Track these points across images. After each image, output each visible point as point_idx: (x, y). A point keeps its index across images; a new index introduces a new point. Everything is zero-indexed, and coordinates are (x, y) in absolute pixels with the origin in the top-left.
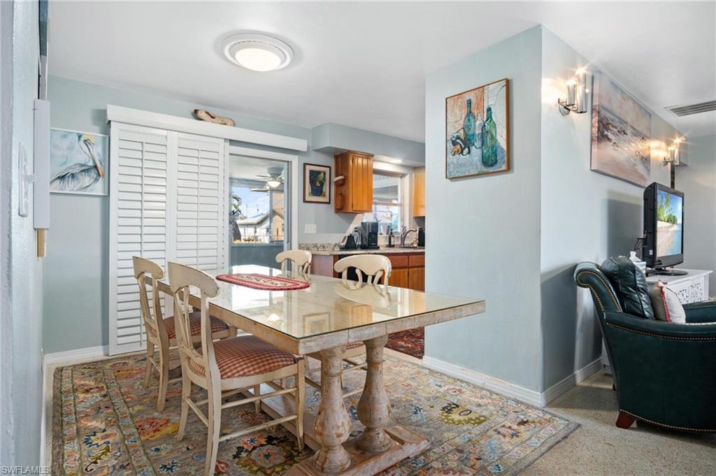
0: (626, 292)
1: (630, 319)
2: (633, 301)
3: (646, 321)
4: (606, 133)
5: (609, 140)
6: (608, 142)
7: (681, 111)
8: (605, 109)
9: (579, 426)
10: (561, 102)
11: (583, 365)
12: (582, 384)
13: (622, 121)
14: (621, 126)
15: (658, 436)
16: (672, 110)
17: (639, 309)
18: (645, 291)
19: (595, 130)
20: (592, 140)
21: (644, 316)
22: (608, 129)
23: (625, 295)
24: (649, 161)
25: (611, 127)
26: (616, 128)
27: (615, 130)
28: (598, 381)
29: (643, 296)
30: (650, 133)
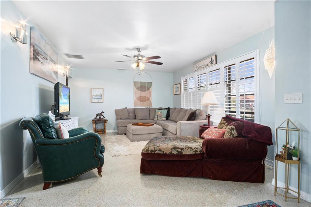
0: (45, 129)
1: (47, 141)
2: (48, 132)
3: (54, 140)
4: (37, 57)
5: (39, 60)
6: (39, 62)
7: (69, 56)
8: (37, 45)
9: (24, 198)
10: (11, 34)
11: (27, 167)
12: (28, 176)
13: (45, 54)
14: (45, 55)
15: (60, 186)
16: (66, 55)
17: (51, 135)
18: (53, 127)
19: (32, 54)
20: (30, 58)
21: (53, 138)
22: (38, 55)
23: (45, 130)
24: (58, 73)
25: (40, 55)
26: (43, 56)
27: (42, 57)
28: (35, 172)
29: (53, 129)
30: (58, 62)
